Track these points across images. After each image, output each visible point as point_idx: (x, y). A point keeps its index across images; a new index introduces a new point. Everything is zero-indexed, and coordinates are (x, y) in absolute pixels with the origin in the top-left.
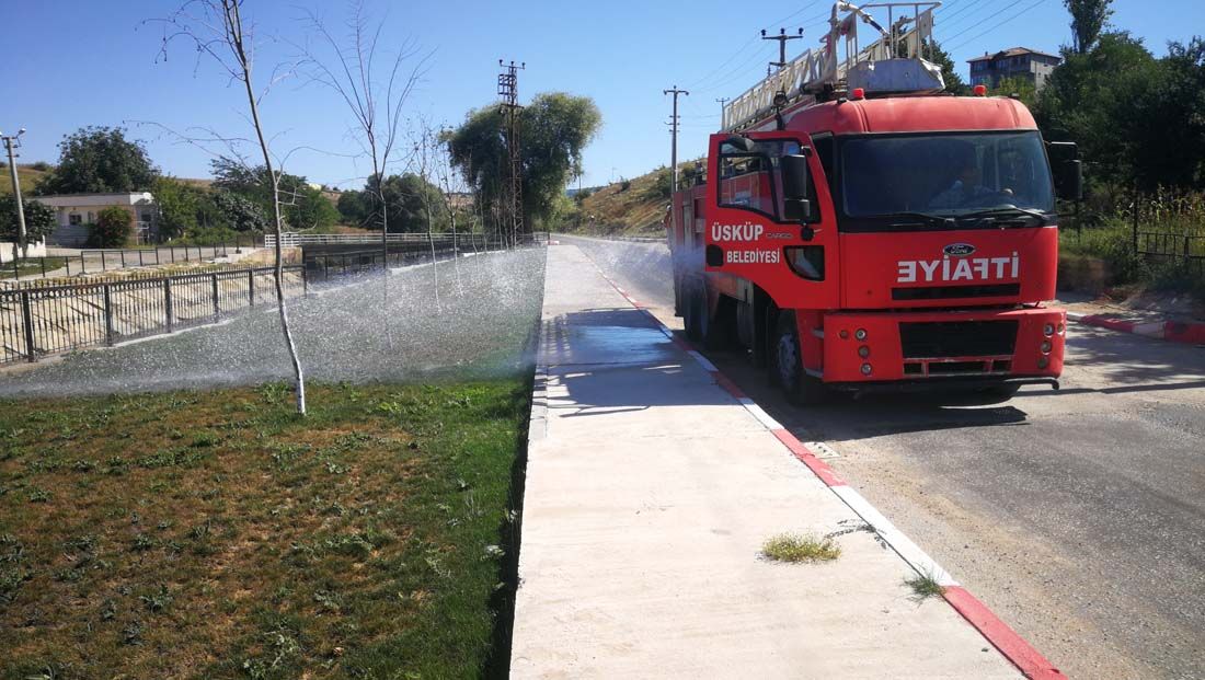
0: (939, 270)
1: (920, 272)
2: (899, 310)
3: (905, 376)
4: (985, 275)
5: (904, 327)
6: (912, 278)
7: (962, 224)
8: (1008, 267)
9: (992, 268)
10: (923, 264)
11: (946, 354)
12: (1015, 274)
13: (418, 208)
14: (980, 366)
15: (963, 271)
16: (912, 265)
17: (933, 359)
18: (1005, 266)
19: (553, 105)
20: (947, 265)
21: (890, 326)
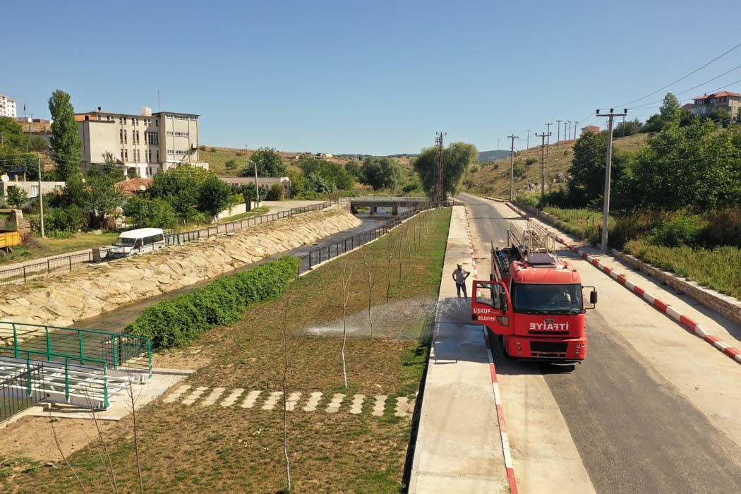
0: (543, 326)
1: (537, 327)
2: (531, 337)
3: (531, 356)
4: (557, 329)
5: (531, 343)
6: (534, 328)
7: (550, 313)
8: (565, 327)
9: (560, 327)
10: (538, 324)
11: (545, 351)
12: (567, 328)
13: (389, 175)
14: (556, 355)
15: (550, 327)
16: (534, 324)
17: (540, 353)
18: (564, 326)
19: (457, 148)
20: (545, 325)
21: (527, 341)
